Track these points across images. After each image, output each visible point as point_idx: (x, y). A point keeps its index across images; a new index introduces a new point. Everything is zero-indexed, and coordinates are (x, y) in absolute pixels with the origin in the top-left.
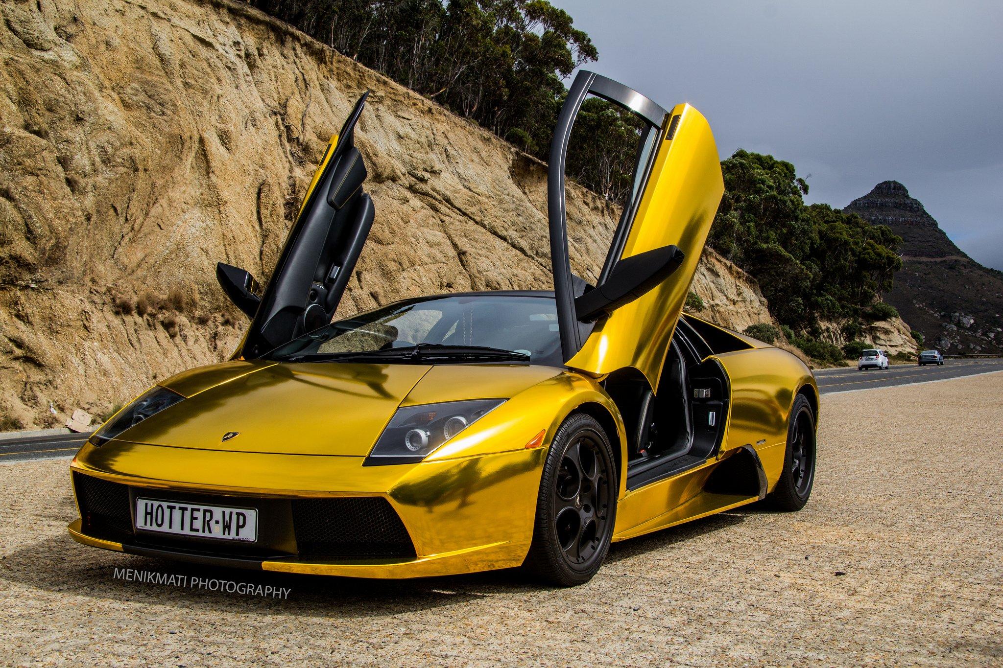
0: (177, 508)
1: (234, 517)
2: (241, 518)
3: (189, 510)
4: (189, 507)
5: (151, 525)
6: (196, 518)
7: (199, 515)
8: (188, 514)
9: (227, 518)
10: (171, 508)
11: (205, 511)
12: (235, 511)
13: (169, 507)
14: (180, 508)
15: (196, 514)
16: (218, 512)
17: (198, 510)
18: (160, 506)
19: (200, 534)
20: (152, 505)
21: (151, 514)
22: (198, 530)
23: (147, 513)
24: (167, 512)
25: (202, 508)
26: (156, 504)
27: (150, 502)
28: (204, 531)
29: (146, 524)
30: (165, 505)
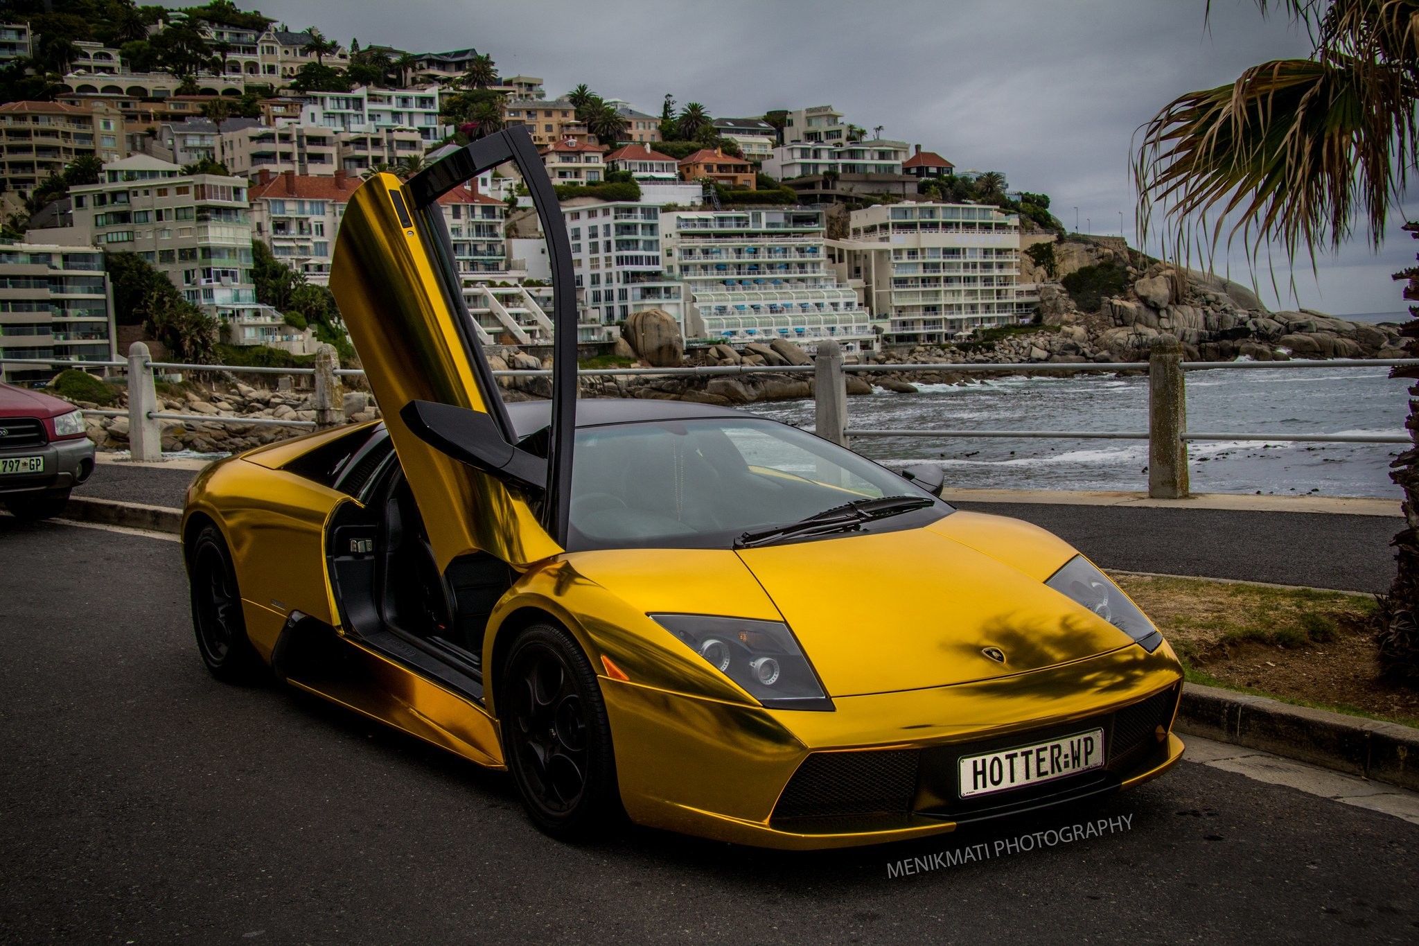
0: (1019, 754)
1: (1082, 743)
2: (1089, 742)
3: (1034, 752)
4: (1034, 748)
5: (985, 786)
6: (1043, 760)
7: (1046, 755)
8: (1032, 758)
9: (1076, 749)
10: (1011, 757)
11: (1052, 748)
12: (1082, 737)
13: (1007, 757)
14: (1023, 754)
15: (1042, 755)
16: (1065, 744)
17: (1045, 749)
18: (996, 759)
19: (1050, 776)
20: (984, 761)
21: (983, 772)
22: (1046, 773)
23: (976, 773)
24: (1006, 764)
25: (1049, 745)
26: (989, 758)
27: (979, 759)
28: (1053, 772)
29: (976, 787)
30: (1002, 756)
